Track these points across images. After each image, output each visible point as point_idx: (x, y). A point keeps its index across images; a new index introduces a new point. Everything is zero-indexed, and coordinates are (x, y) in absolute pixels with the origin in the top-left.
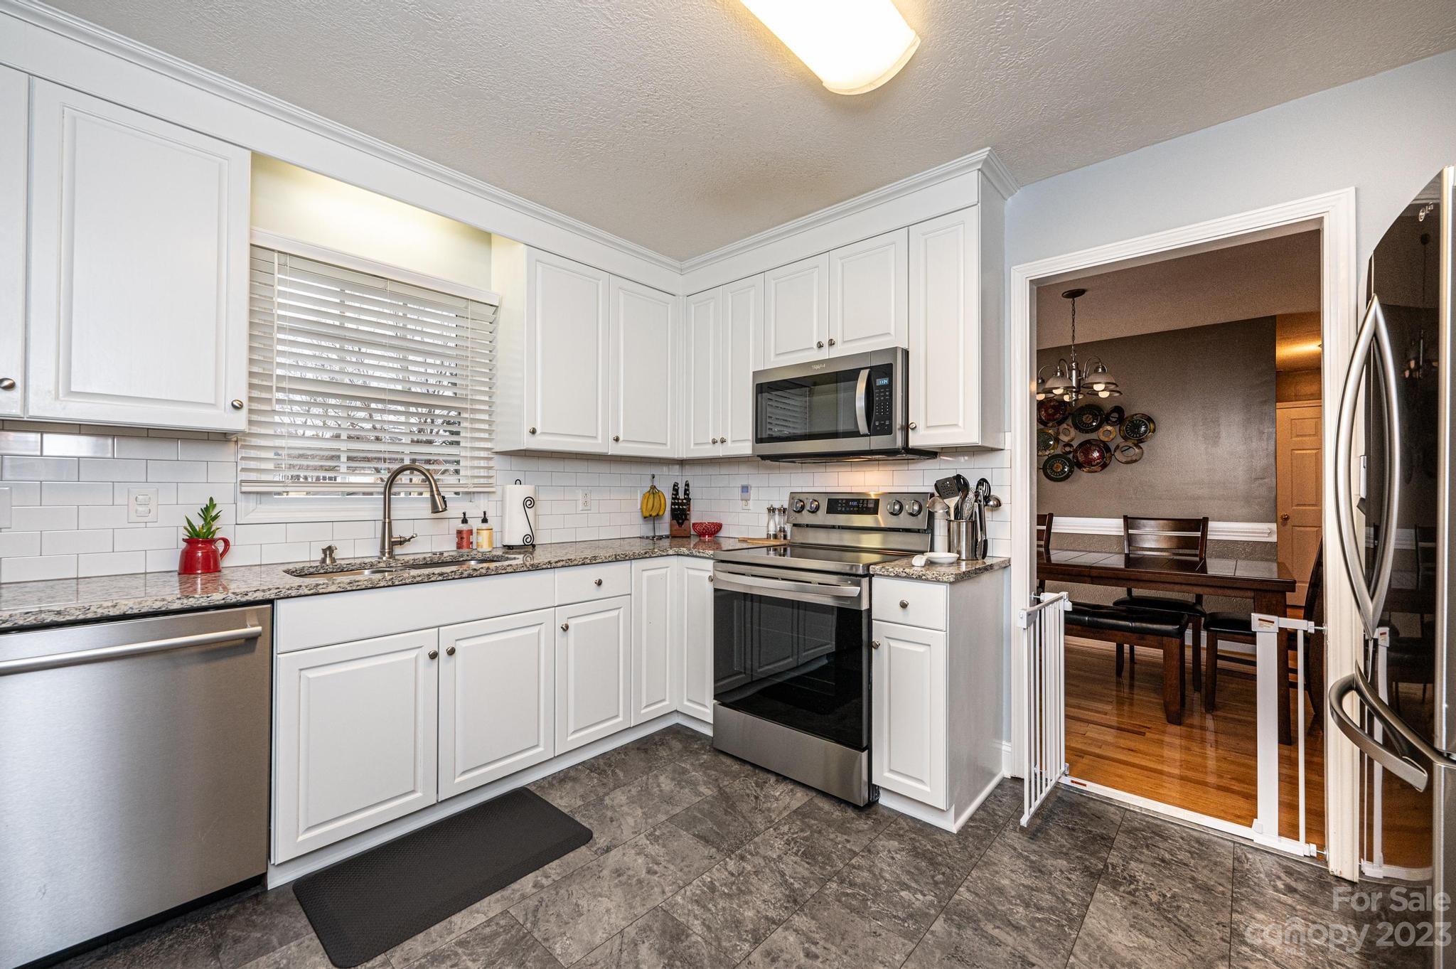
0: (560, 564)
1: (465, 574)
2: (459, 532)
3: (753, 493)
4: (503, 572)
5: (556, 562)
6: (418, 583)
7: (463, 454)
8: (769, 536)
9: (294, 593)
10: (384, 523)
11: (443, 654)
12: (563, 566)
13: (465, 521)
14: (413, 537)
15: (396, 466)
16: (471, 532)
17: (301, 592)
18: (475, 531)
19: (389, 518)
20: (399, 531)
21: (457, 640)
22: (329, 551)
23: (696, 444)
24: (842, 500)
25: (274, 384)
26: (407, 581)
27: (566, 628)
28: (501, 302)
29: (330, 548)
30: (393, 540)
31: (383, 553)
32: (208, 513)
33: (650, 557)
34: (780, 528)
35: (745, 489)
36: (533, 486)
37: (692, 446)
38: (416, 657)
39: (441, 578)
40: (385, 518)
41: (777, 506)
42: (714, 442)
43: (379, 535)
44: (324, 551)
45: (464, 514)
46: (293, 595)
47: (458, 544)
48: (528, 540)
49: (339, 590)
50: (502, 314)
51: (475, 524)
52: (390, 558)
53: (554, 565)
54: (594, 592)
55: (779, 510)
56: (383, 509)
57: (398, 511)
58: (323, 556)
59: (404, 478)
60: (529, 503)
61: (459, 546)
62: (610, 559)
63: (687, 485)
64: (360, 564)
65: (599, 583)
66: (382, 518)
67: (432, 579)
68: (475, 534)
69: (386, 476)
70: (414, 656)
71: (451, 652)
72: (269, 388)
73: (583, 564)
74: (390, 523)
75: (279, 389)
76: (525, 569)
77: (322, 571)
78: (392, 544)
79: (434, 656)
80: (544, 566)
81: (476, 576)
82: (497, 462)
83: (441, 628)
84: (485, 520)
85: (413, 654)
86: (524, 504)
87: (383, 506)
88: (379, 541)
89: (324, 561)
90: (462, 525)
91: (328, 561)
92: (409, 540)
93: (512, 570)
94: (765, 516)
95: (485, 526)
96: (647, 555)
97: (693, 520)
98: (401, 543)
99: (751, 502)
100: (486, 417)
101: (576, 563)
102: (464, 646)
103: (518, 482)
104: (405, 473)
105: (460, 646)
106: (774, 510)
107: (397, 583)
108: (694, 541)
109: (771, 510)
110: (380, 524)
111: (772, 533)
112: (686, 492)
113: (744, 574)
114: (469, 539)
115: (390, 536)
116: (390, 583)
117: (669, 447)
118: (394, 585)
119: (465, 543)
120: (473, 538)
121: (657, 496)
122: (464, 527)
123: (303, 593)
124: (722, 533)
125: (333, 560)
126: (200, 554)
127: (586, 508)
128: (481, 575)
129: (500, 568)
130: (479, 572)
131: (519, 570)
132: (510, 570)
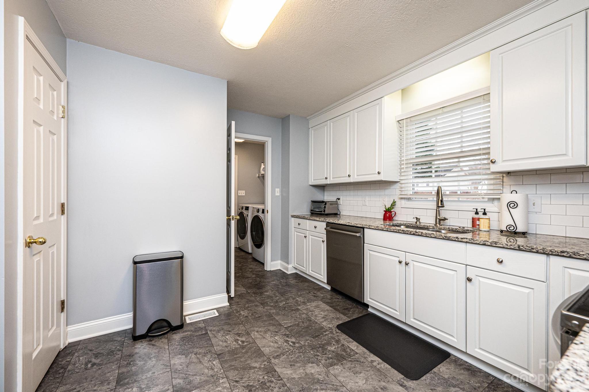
1: (412, 233)
4: (430, 236)
6: (395, 232)
10: (437, 211)
13: (477, 213)
21: (409, 260)
27: (469, 280)
30: (439, 218)
31: (436, 223)
32: (394, 204)
39: (403, 232)
45: (476, 209)
48: (511, 229)
60: (512, 205)
67: (400, 232)
71: (407, 264)
73: (484, 245)
79: (400, 263)
81: (417, 235)
84: (485, 214)
86: (508, 206)
90: (475, 215)
91: (418, 222)
92: (446, 220)
95: (484, 217)
102: (412, 263)
103: (514, 191)
107: (389, 230)
116: (387, 230)
118: (387, 231)
125: (420, 223)
126: (388, 215)
128: (419, 235)
129: (428, 234)
130: (418, 233)
131: (437, 237)
132: (433, 236)
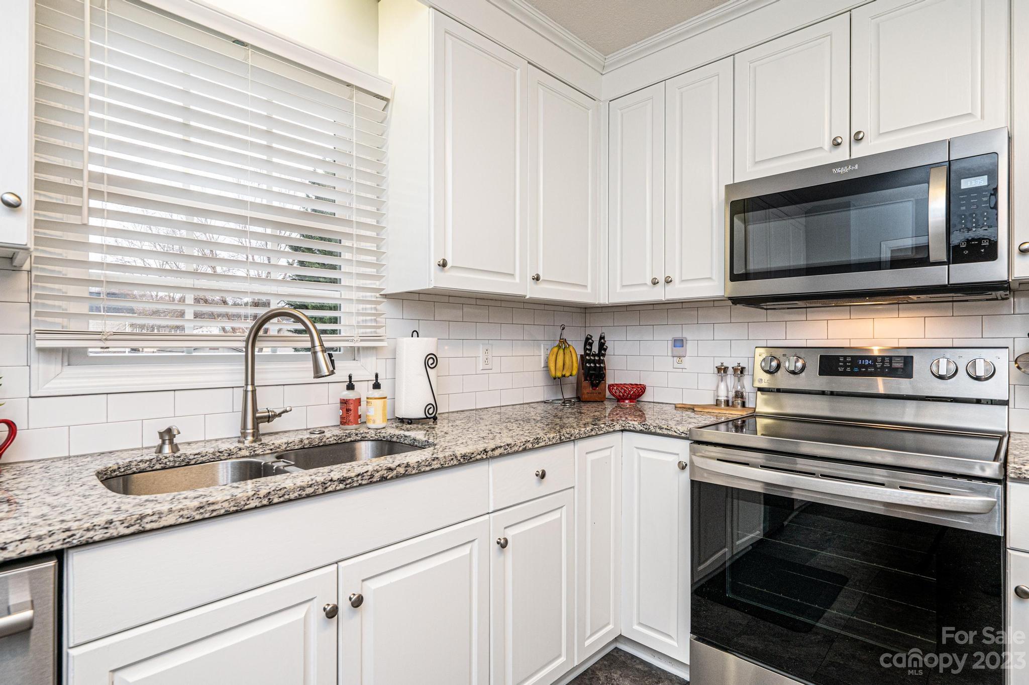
0: (497, 452)
1: (377, 476)
2: (344, 402)
3: (690, 347)
4: (428, 469)
5: (493, 450)
7: (346, 294)
8: (718, 403)
9: (98, 535)
10: (246, 392)
11: (344, 607)
12: (501, 455)
13: (350, 387)
14: (286, 411)
15: (262, 311)
16: (359, 401)
17: (112, 532)
18: (364, 400)
19: (253, 384)
20: (267, 402)
21: (363, 581)
22: (168, 435)
23: (623, 286)
24: (845, 357)
25: (86, 184)
26: (292, 496)
27: (503, 545)
28: (393, 94)
29: (169, 431)
30: (258, 415)
31: (244, 435)
33: (597, 435)
34: (737, 392)
35: (679, 343)
36: (436, 339)
37: (618, 289)
38: (306, 618)
39: (342, 486)
40: (247, 385)
41: (730, 363)
42: (655, 283)
43: (239, 407)
44: (161, 435)
45: (350, 377)
46: (96, 538)
47: (342, 418)
48: (431, 411)
49: (181, 520)
50: (395, 110)
51: (363, 390)
52: (254, 441)
53: (490, 453)
54: (536, 488)
55: (735, 370)
56: (244, 371)
57: (265, 373)
58: (160, 442)
59: (273, 327)
60: (431, 361)
61: (344, 421)
62: (554, 441)
63: (602, 338)
64: (214, 454)
65: (543, 475)
66: (243, 383)
67: (330, 489)
68: (363, 403)
69: (250, 323)
70: (303, 616)
71: (357, 602)
72: (78, 191)
73: (525, 450)
74: (254, 392)
75: (93, 193)
76: (455, 462)
77: (158, 466)
78: (257, 421)
79: (332, 613)
80: (479, 457)
81: (392, 478)
82: (385, 307)
83: (340, 564)
84: (377, 386)
85: (299, 614)
86: (426, 364)
87: (244, 367)
88: (239, 416)
89: (160, 449)
90: (347, 392)
91: (167, 449)
92: (280, 415)
93: (439, 466)
94: (713, 378)
95: (377, 393)
96: (593, 433)
97: (610, 381)
98: (269, 419)
99: (686, 360)
100: (372, 246)
101: (516, 448)
102: (373, 588)
103: (415, 333)
104: (272, 321)
105: (369, 591)
106: (726, 369)
108: (609, 406)
109: (722, 370)
110: (240, 392)
111: (723, 398)
112: (602, 347)
113: (747, 464)
114: (357, 410)
115: (255, 410)
117: (589, 290)
119: (351, 418)
120: (361, 410)
121: (567, 351)
122: (350, 395)
123: (115, 534)
124: (646, 397)
125: (175, 448)
127: (487, 367)
128: (398, 477)
129: (423, 463)
130: (395, 472)
131: (447, 465)
132: (436, 466)
